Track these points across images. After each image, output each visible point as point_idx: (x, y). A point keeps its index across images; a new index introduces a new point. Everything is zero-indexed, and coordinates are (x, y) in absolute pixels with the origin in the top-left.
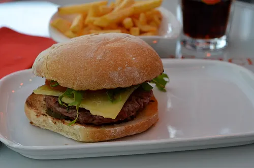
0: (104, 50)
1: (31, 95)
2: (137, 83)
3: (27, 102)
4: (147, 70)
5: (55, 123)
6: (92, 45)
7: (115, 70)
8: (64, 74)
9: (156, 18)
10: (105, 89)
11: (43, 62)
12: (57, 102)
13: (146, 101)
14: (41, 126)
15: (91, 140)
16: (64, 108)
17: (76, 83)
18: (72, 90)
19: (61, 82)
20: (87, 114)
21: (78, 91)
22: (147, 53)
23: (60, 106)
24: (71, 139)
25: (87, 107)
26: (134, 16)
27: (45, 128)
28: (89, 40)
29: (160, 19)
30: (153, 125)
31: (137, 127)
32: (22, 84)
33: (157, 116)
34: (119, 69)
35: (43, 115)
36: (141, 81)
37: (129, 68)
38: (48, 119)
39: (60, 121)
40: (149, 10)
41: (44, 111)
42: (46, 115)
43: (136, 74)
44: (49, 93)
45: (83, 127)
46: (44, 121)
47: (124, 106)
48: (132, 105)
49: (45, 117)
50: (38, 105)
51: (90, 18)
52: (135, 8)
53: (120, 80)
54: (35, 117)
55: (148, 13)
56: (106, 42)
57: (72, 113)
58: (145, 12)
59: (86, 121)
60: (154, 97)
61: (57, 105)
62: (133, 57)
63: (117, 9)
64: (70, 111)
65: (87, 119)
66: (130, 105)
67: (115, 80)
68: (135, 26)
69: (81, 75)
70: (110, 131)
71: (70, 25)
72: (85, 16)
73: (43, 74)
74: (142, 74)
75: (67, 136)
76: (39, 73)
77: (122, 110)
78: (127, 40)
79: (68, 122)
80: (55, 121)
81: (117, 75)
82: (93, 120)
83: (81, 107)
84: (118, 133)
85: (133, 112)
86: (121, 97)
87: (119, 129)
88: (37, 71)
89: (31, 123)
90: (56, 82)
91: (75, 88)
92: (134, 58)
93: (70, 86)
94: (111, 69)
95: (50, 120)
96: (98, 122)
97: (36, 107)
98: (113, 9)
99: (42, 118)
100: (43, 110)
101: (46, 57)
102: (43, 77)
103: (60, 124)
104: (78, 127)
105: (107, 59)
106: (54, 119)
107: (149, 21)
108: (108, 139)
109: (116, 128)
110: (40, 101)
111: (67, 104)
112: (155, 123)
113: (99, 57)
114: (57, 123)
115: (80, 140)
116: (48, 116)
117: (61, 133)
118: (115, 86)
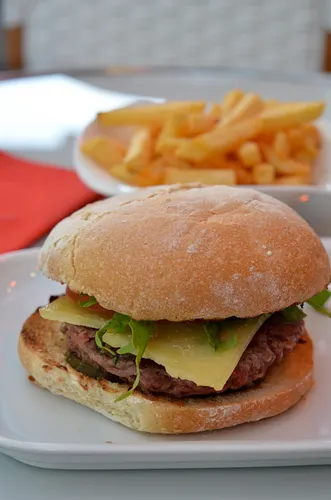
0: (203, 231)
1: (34, 315)
2: (274, 307)
3: (24, 332)
4: (297, 280)
5: (85, 388)
6: (176, 219)
7: (226, 278)
8: (111, 283)
9: (309, 144)
10: (202, 320)
11: (65, 249)
12: (92, 339)
13: (289, 347)
14: (52, 391)
15: (163, 430)
16: (107, 355)
17: (137, 304)
18: (128, 318)
19: (103, 299)
20: (157, 373)
21: (142, 323)
22: (298, 239)
23: (97, 349)
24: (119, 423)
25: (159, 358)
26: (263, 139)
27: (61, 394)
28: (169, 204)
29: (319, 145)
30: (303, 398)
31: (269, 404)
32: (13, 284)
33: (311, 378)
34: (236, 276)
35: (59, 367)
36: (282, 305)
37: (259, 275)
38: (69, 377)
39: (96, 383)
40: (296, 126)
41: (60, 357)
42: (65, 368)
43: (273, 289)
44: (76, 319)
45: (148, 402)
46: (60, 380)
47: (242, 359)
48: (260, 355)
49: (62, 371)
50: (48, 343)
51: (166, 140)
52: (266, 121)
53: (236, 301)
54: (42, 370)
55: (294, 133)
56: (207, 210)
57: (124, 368)
58: (286, 130)
59: (154, 388)
60: (306, 334)
61: (91, 346)
62: (267, 250)
63: (225, 121)
64: (121, 364)
65: (157, 385)
66: (254, 356)
67: (226, 302)
68: (264, 160)
69: (149, 287)
70: (207, 414)
71: (124, 153)
72: (155, 134)
73: (63, 277)
74: (285, 289)
75: (109, 416)
76: (54, 272)
77: (237, 369)
78: (253, 206)
79: (114, 386)
80: (85, 381)
81: (229, 289)
82: (171, 388)
83: (145, 356)
84: (225, 418)
85: (260, 371)
86: (235, 338)
87: (228, 409)
88: (51, 270)
89: (31, 379)
90: (93, 298)
91: (134, 314)
92: (269, 253)
93: (122, 309)
94: (218, 275)
95: (73, 378)
96: (182, 393)
97: (43, 344)
98: (216, 121)
99: (56, 373)
100: (58, 355)
101: (71, 238)
102: (62, 283)
103: (95, 388)
104: (135, 400)
105: (209, 254)
106: (82, 377)
107: (295, 151)
108: (202, 429)
109: (221, 408)
110: (53, 332)
111: (114, 349)
112: (308, 391)
113: (191, 248)
114: (89, 386)
115: (140, 429)
116: (70, 369)
117: (96, 409)
118: (223, 315)
